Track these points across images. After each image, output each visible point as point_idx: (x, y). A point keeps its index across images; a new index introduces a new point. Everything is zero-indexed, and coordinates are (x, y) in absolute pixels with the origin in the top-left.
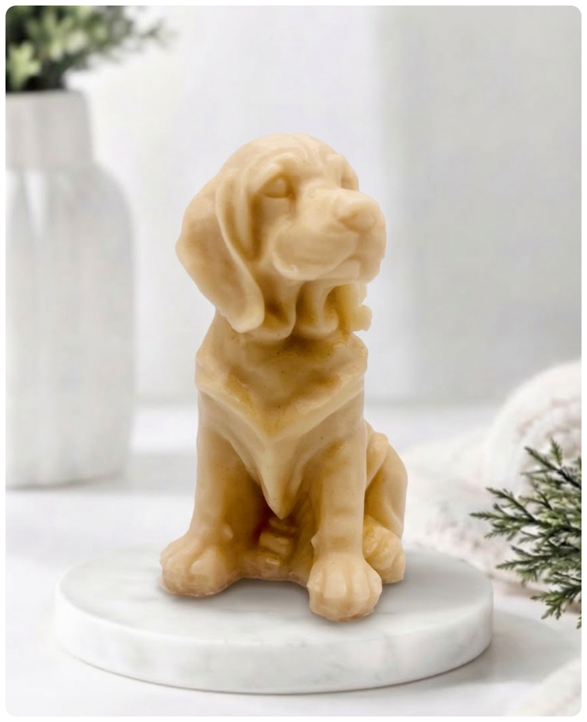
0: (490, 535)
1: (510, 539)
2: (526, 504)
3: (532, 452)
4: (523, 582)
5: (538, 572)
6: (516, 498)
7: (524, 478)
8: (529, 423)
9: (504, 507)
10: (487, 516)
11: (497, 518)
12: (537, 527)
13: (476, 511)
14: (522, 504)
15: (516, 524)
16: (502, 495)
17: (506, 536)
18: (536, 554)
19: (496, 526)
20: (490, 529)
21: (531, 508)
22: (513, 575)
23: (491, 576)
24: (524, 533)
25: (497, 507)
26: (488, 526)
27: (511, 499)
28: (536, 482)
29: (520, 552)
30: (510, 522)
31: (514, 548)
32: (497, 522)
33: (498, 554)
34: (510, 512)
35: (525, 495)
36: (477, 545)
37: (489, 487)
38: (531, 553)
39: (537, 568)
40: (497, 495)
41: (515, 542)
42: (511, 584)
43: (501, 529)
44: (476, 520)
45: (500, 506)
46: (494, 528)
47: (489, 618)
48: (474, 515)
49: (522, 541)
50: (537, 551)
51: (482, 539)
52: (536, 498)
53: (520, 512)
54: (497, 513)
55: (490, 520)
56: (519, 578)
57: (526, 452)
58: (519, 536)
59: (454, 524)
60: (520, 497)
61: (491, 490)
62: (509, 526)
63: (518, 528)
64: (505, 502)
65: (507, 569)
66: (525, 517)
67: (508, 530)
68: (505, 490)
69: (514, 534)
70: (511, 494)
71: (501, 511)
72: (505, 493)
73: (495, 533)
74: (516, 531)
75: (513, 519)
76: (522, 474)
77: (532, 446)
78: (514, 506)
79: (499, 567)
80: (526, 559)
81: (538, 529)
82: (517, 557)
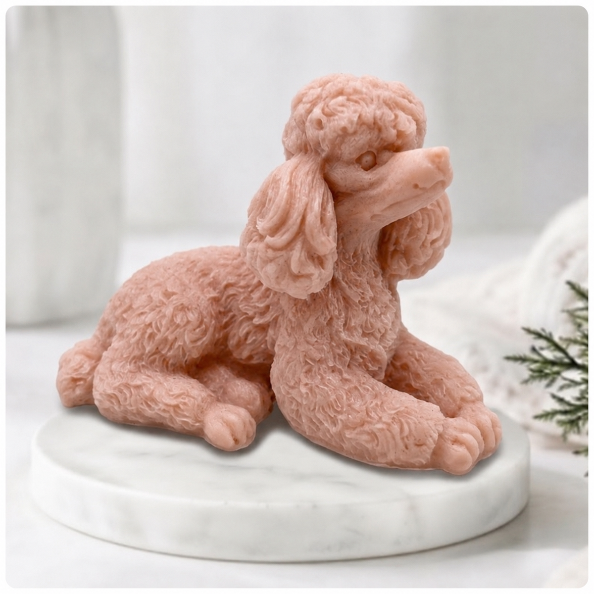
0: (526, 382)
1: (548, 385)
2: (568, 345)
3: (572, 286)
4: (564, 436)
5: (581, 423)
6: (556, 339)
7: (565, 316)
8: (570, 255)
9: (542, 349)
10: (523, 359)
11: (536, 362)
12: (579, 372)
13: (511, 354)
14: (564, 346)
15: (556, 369)
16: (539, 336)
17: (545, 382)
18: (578, 403)
19: (532, 370)
20: (527, 374)
21: (574, 351)
22: (553, 427)
23: (527, 428)
24: (565, 379)
25: (534, 349)
26: (524, 371)
27: (549, 339)
28: (579, 321)
29: (561, 400)
30: (549, 367)
31: (554, 396)
32: (534, 366)
33: (535, 403)
34: (549, 354)
35: (565, 336)
36: (511, 393)
37: (526, 326)
38: (573, 402)
39: (579, 418)
40: (533, 336)
41: (554, 389)
42: (551, 437)
43: (540, 374)
44: (511, 364)
45: (537, 348)
46: (530, 373)
47: (526, 475)
48: (508, 358)
49: (562, 388)
50: (579, 399)
51: (516, 385)
52: (579, 339)
53: (559, 355)
54: (536, 357)
55: (527, 364)
56: (560, 430)
57: (567, 287)
58: (560, 382)
59: (485, 369)
60: (561, 338)
61: (529, 331)
62: (547, 371)
63: (558, 373)
64: (542, 343)
65: (546, 419)
66: (566, 360)
67: (547, 375)
68: (543, 330)
69: (553, 381)
70: (551, 334)
71: (539, 355)
72: (543, 334)
73: (533, 378)
74: (555, 376)
75: (553, 363)
76: (563, 311)
77: (574, 280)
78: (553, 348)
79: (537, 417)
80: (568, 408)
81: (580, 374)
82: (557, 406)
